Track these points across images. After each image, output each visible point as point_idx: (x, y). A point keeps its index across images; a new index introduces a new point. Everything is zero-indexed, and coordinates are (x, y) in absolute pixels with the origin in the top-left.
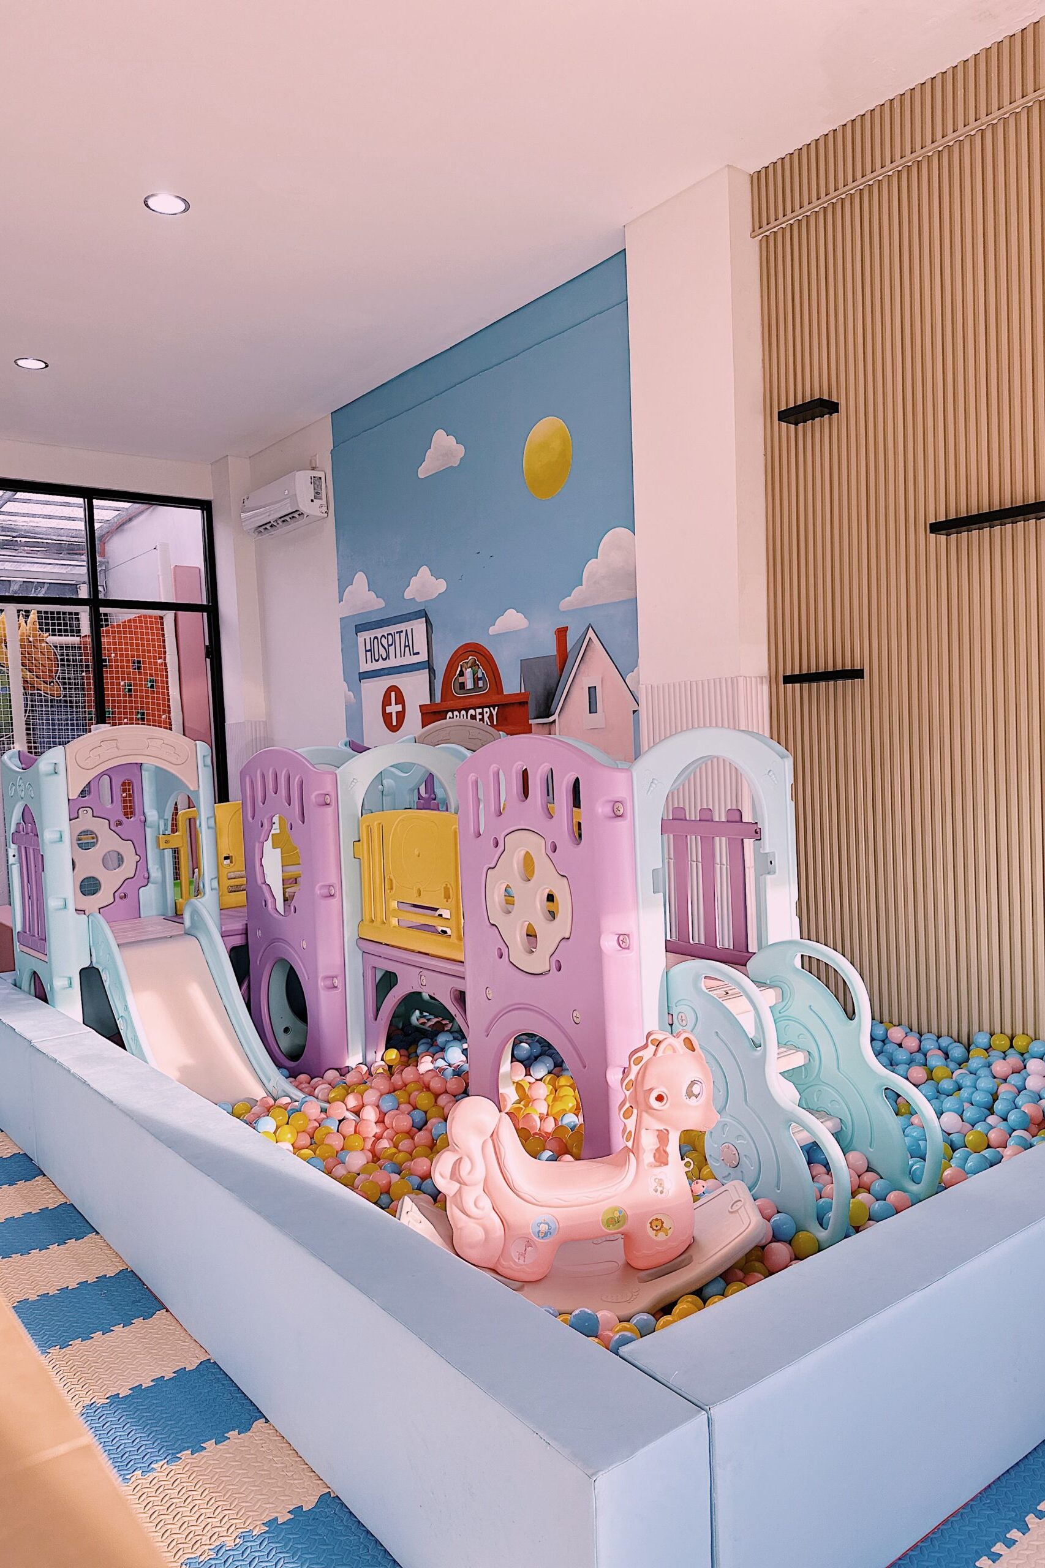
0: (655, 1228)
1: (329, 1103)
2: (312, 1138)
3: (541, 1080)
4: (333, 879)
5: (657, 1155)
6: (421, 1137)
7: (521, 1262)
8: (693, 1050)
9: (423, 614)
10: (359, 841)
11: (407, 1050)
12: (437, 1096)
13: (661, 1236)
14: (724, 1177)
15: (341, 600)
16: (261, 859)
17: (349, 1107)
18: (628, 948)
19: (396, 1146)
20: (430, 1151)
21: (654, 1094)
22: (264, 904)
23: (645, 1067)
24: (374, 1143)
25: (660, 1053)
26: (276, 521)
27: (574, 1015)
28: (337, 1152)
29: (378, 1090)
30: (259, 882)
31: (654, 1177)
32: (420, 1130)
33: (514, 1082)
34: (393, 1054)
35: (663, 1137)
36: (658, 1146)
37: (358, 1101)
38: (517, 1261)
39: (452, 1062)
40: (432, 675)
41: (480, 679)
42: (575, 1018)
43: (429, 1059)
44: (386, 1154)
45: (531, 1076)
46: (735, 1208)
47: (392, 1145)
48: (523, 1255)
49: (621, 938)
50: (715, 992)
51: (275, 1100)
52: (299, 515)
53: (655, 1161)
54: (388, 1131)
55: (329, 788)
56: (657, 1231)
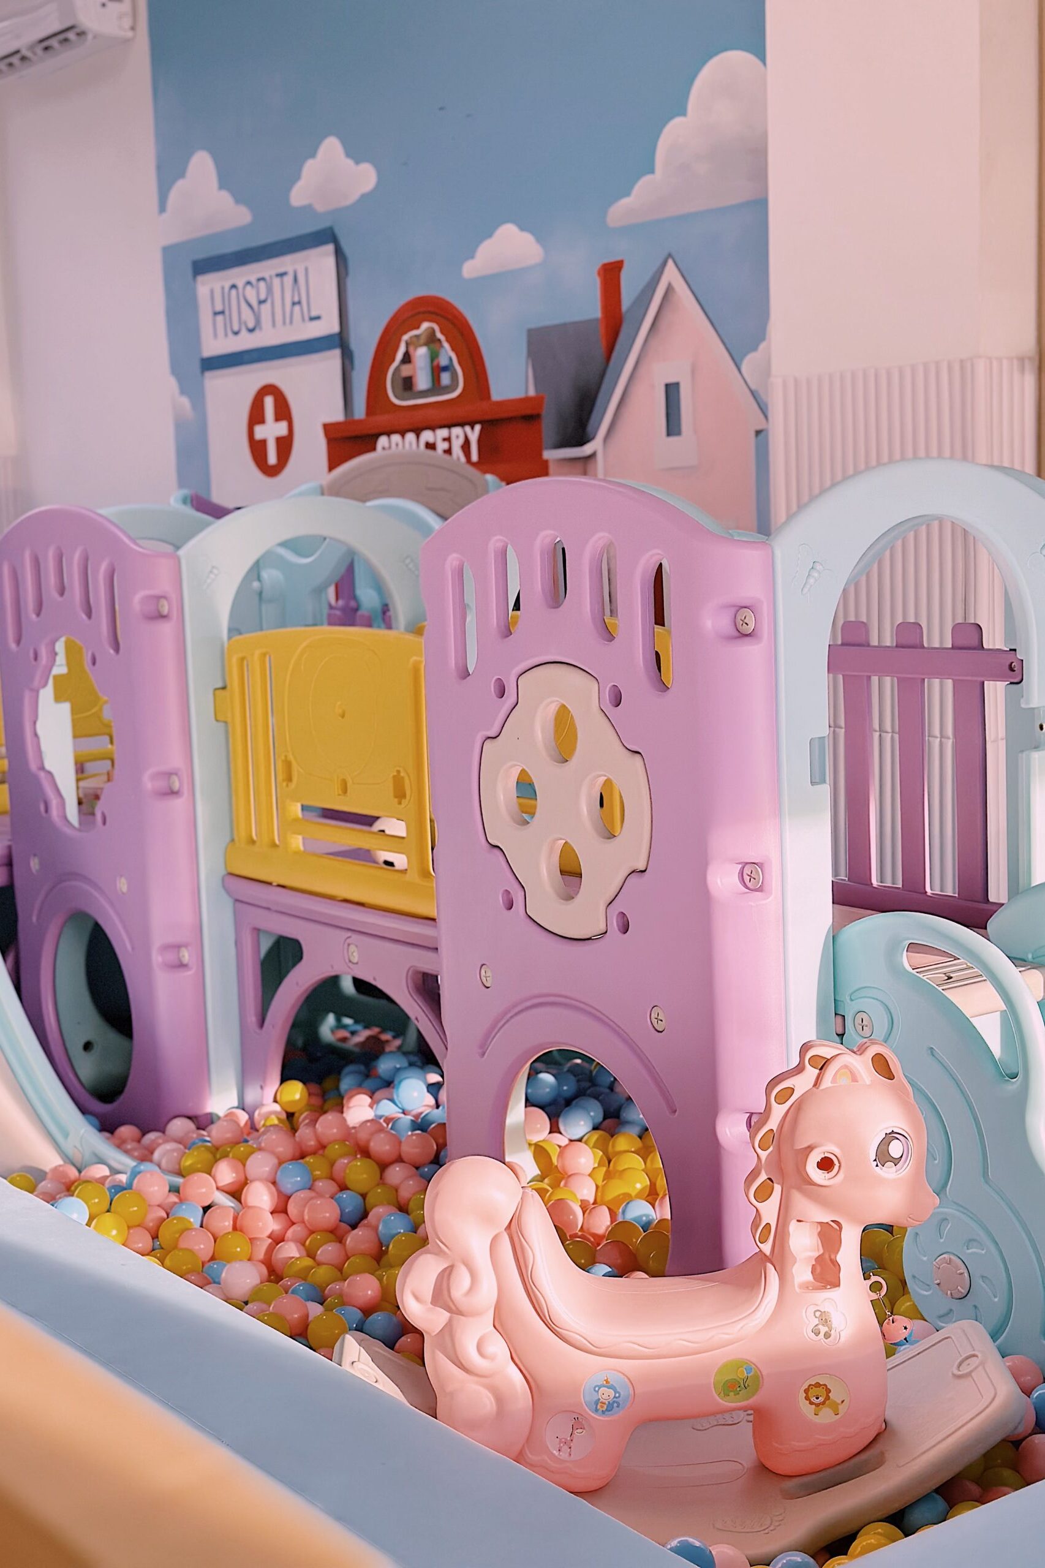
0: (813, 1399)
1: (183, 1176)
2: (155, 1237)
3: (580, 1140)
4: (176, 761)
5: (818, 1269)
6: (357, 1238)
7: (564, 1455)
8: (891, 1077)
9: (326, 236)
10: (224, 688)
11: (320, 1083)
12: (383, 1166)
13: (826, 1416)
14: (940, 1317)
15: (162, 208)
16: (35, 723)
17: (221, 1184)
18: (760, 889)
19: (311, 1255)
20: (377, 1265)
21: (815, 1157)
22: (42, 808)
23: (799, 1106)
24: (270, 1250)
25: (827, 1082)
26: (31, 47)
27: (654, 1015)
28: (203, 1264)
29: (273, 1153)
30: (33, 767)
31: (812, 1309)
32: (354, 1226)
33: (530, 1145)
34: (296, 1091)
35: (830, 1236)
36: (821, 1251)
37: (237, 1173)
38: (556, 1453)
39: (407, 1107)
40: (347, 362)
41: (445, 369)
42: (655, 1021)
43: (364, 1099)
44: (295, 1269)
45: (561, 1133)
46: (965, 1369)
47: (304, 1253)
48: (568, 1443)
49: (747, 871)
50: (929, 975)
51: (80, 1172)
52: (78, 34)
53: (814, 1278)
54: (294, 1228)
55: (164, 585)
56: (817, 1405)
